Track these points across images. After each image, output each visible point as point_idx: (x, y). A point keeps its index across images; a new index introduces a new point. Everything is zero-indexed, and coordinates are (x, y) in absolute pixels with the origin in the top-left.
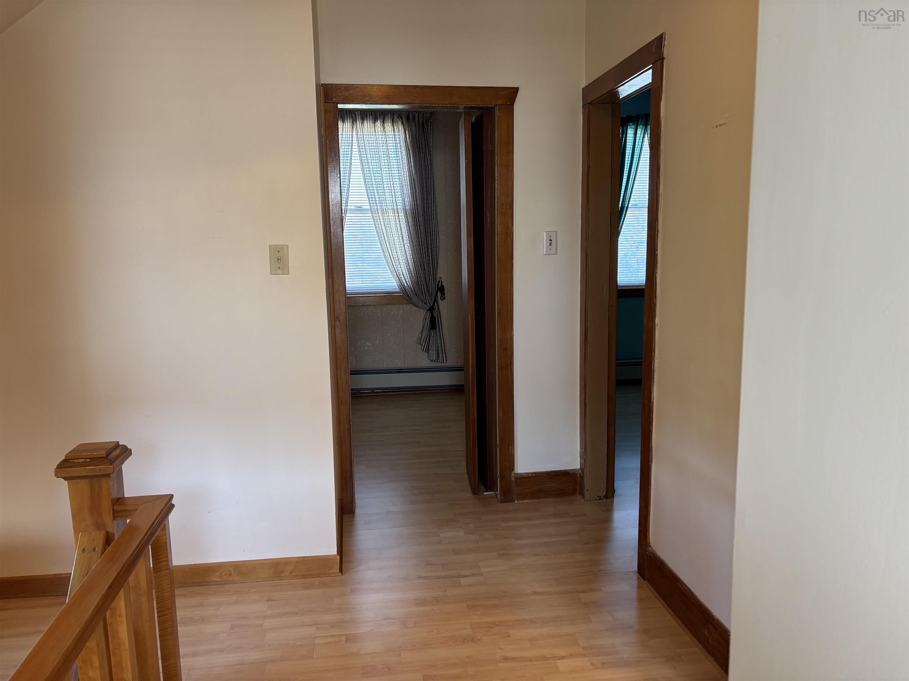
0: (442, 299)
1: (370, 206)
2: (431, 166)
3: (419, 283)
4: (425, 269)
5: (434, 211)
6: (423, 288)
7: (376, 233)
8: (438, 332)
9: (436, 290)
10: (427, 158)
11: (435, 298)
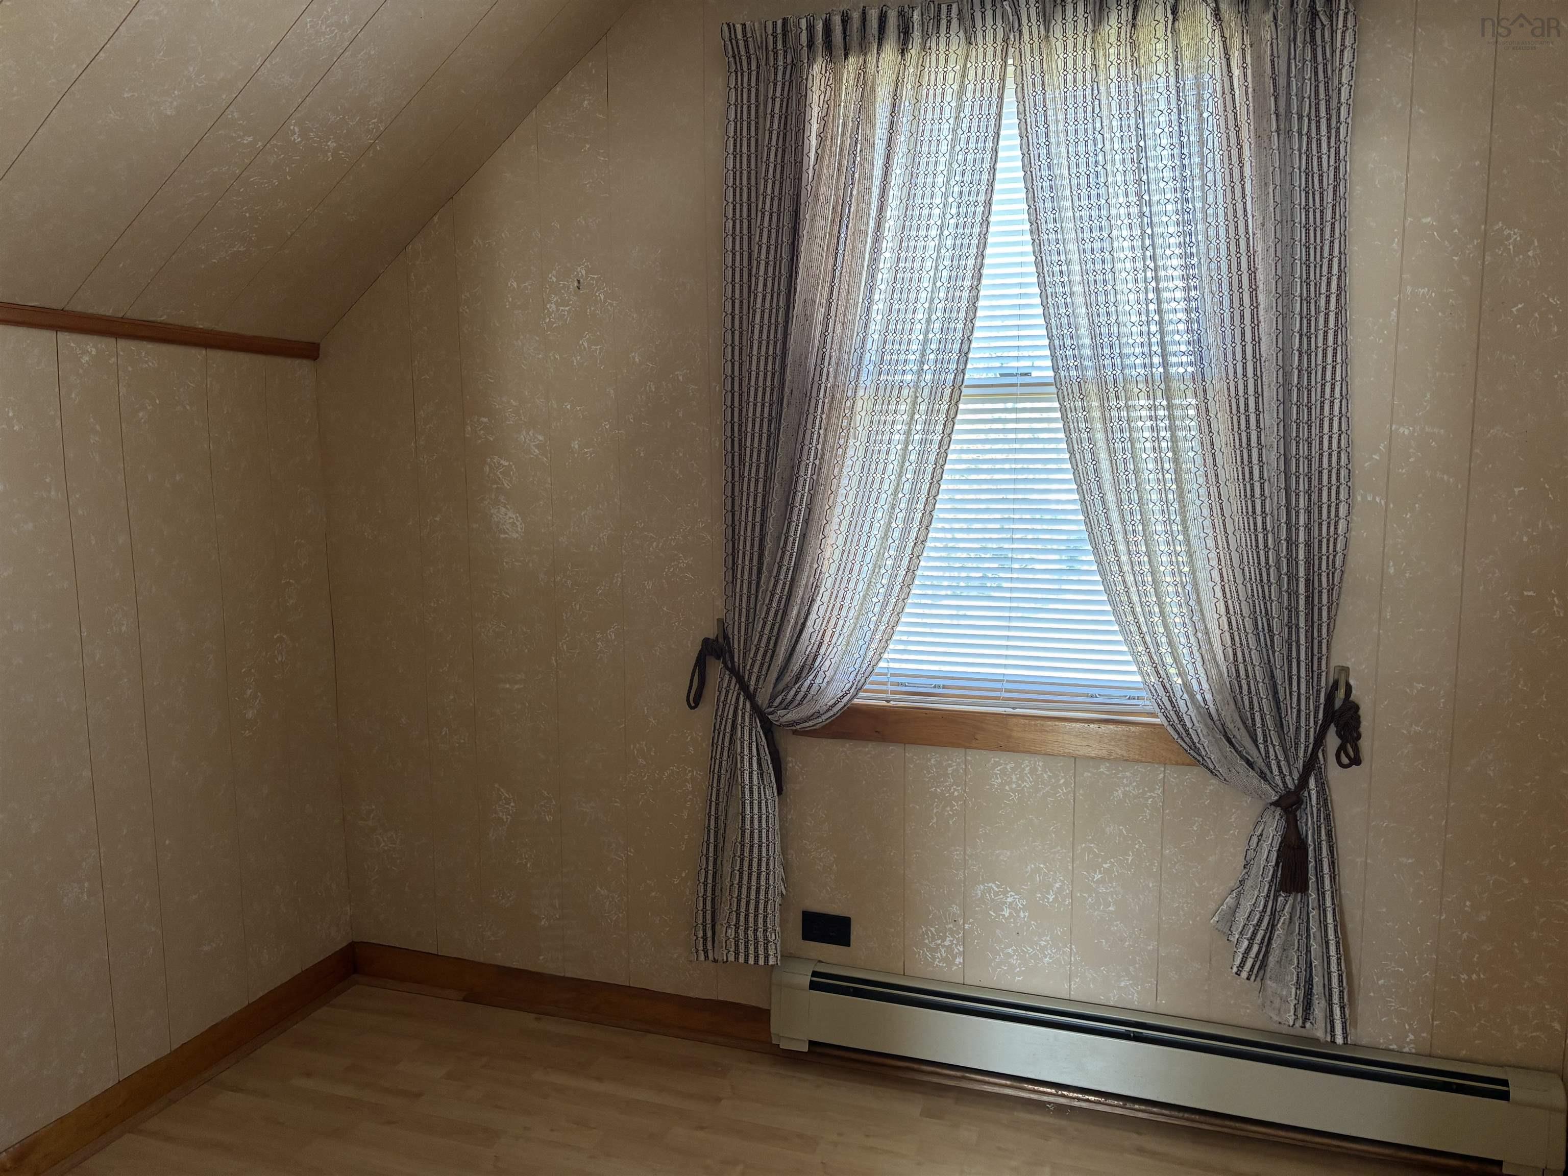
0: (1345, 760)
1: (1055, 369)
2: (1335, 191)
3: (1240, 687)
4: (1270, 630)
5: (1333, 385)
6: (1256, 708)
7: (1071, 476)
8: (1316, 904)
9: (1316, 723)
10: (1320, 158)
11: (1309, 752)
